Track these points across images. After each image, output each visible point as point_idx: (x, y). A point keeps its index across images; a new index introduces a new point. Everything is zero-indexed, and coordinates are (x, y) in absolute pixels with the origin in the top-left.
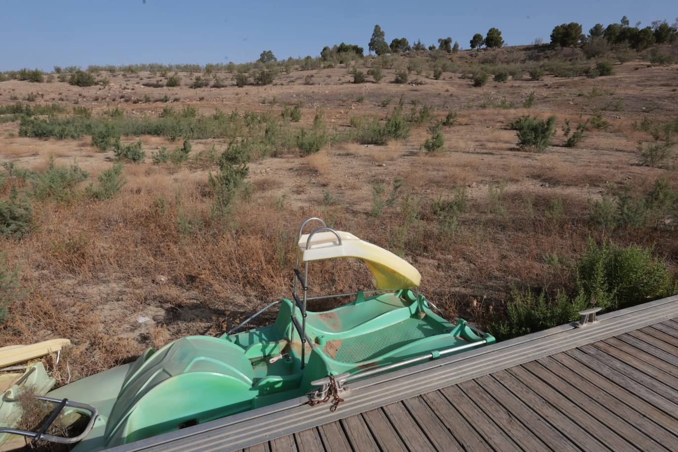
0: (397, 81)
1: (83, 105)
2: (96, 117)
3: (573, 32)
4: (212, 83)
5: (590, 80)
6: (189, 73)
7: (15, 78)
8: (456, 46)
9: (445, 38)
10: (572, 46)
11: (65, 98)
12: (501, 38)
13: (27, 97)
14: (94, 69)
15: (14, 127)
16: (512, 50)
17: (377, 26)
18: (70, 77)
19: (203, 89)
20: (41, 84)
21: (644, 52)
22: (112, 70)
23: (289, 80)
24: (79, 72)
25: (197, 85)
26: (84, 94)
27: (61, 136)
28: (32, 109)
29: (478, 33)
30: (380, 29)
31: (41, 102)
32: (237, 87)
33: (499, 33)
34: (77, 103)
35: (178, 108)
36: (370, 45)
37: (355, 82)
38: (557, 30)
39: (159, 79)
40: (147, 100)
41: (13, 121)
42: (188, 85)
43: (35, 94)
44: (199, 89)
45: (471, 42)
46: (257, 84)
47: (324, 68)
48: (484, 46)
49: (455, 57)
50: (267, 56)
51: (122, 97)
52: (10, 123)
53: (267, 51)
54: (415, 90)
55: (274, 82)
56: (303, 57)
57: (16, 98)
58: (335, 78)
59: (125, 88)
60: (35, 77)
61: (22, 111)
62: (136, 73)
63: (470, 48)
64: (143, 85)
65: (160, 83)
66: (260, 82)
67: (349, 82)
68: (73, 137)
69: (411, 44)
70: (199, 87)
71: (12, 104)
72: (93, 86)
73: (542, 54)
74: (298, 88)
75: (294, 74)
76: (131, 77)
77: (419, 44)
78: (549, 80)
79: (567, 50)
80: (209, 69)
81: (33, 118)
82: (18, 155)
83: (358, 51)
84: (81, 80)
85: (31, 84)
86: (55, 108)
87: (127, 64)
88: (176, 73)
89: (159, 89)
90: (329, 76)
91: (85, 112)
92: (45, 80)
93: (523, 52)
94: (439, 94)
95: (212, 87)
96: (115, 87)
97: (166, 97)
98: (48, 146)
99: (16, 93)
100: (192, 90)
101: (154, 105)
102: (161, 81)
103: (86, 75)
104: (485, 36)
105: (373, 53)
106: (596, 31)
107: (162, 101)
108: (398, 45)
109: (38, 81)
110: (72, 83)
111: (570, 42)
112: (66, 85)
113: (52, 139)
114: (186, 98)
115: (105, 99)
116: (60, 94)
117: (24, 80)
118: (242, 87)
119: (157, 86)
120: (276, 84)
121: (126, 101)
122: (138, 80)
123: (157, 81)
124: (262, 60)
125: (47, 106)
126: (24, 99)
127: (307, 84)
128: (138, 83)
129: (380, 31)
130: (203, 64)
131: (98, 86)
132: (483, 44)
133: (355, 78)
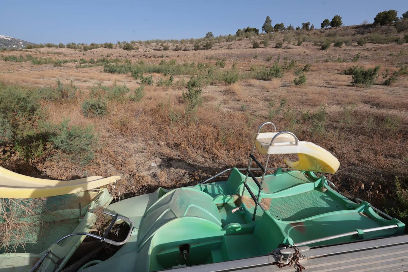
0: (276, 47)
1: (128, 59)
2: (134, 64)
3: (391, 16)
4: (183, 48)
5: (398, 46)
6: (173, 44)
7: (103, 47)
8: (312, 27)
9: (306, 22)
10: (388, 25)
11: (121, 56)
12: (341, 21)
13: (107, 55)
14: (133, 43)
15: (102, 68)
16: (347, 28)
17: (268, 17)
18: (123, 46)
19: (179, 51)
20: (112, 49)
22: (140, 43)
23: (219, 47)
24: (127, 44)
25: (176, 50)
26: (129, 54)
27: (120, 73)
28: (109, 60)
29: (327, 19)
30: (269, 18)
31: (112, 57)
32: (194, 51)
33: (340, 18)
34: (126, 58)
35: (168, 60)
36: (263, 27)
37: (253, 48)
38: (379, 15)
39: (160, 47)
40: (155, 57)
41: (102, 65)
42: (172, 50)
43: (110, 54)
44: (177, 51)
45: (322, 24)
46: (204, 49)
47: (238, 40)
48: (329, 26)
49: (310, 33)
50: (209, 35)
51: (144, 55)
52: (100, 66)
53: (210, 32)
54: (286, 52)
55: (212, 48)
56: (227, 35)
57: (103, 56)
58: (243, 46)
59: (145, 51)
60: (110, 46)
61: (105, 62)
62: (150, 44)
63: (321, 28)
64: (153, 50)
65: (160, 49)
66: (206, 48)
67: (250, 48)
68: (124, 73)
69: (286, 27)
70: (177, 50)
71: (102, 58)
72: (132, 50)
73: (366, 30)
74: (224, 51)
75: (222, 44)
76: (148, 46)
77: (290, 26)
78: (369, 46)
79: (384, 27)
80: (182, 42)
81: (109, 64)
82: (103, 80)
83: (256, 31)
84: (128, 47)
85: (109, 49)
86: (117, 60)
87: (147, 40)
88: (167, 44)
90: (240, 45)
91: (129, 62)
92: (114, 48)
94: (300, 54)
95: (183, 50)
96: (141, 50)
97: (163, 55)
98: (115, 76)
99: (103, 54)
100: (174, 52)
101: (157, 59)
102: (161, 48)
103: (130, 45)
104: (331, 21)
105: (264, 32)
107: (161, 57)
108: (279, 27)
109: (111, 48)
110: (124, 49)
111: (388, 22)
112: (122, 50)
113: (116, 74)
114: (171, 56)
115: (137, 56)
116: (120, 54)
117: (106, 47)
118: (196, 50)
119: (159, 50)
120: (213, 49)
121: (146, 57)
122: (151, 47)
123: (159, 48)
124: (207, 37)
125: (115, 59)
126: (106, 56)
127: (229, 49)
128: (151, 49)
129: (269, 20)
130: (179, 40)
131: (135, 50)
132: (329, 25)
133: (254, 45)
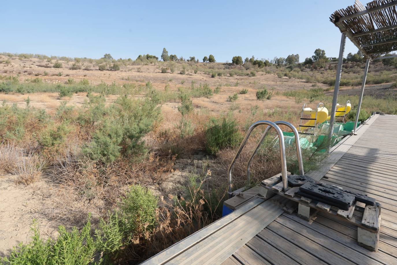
0: (181, 74)
3: (240, 59)
4: (83, 68)
6: (66, 62)
8: (198, 60)
9: (192, 56)
12: (214, 59)
16: (219, 64)
17: (164, 49)
19: (78, 70)
21: (262, 69)
22: (9, 55)
23: (127, 69)
25: (74, 68)
29: (206, 56)
30: (166, 50)
32: (99, 71)
33: (213, 57)
36: (162, 56)
37: (162, 73)
38: (234, 58)
40: (45, 74)
42: (68, 68)
45: (203, 59)
46: (111, 70)
48: (208, 62)
49: (198, 65)
50: (108, 56)
51: (25, 72)
53: (107, 54)
54: (190, 78)
55: (120, 69)
58: (152, 70)
59: (24, 67)
62: (28, 58)
63: (203, 62)
64: (37, 66)
65: (48, 65)
66: (113, 69)
67: (159, 72)
69: (179, 58)
70: (76, 69)
73: (229, 67)
76: (26, 61)
77: (182, 58)
79: (238, 66)
80: (77, 60)
83: (157, 58)
87: (20, 53)
88: (58, 61)
89: (49, 68)
93: (223, 65)
95: (84, 70)
96: (16, 65)
100: (71, 71)
101: (51, 77)
102: (48, 64)
104: (208, 58)
105: (162, 60)
106: (246, 60)
108: (173, 57)
111: (239, 63)
115: (12, 72)
119: (47, 67)
120: (122, 71)
121: (29, 74)
122: (32, 62)
123: (46, 64)
128: (33, 64)
129: (166, 51)
131: (3, 64)
133: (162, 71)
